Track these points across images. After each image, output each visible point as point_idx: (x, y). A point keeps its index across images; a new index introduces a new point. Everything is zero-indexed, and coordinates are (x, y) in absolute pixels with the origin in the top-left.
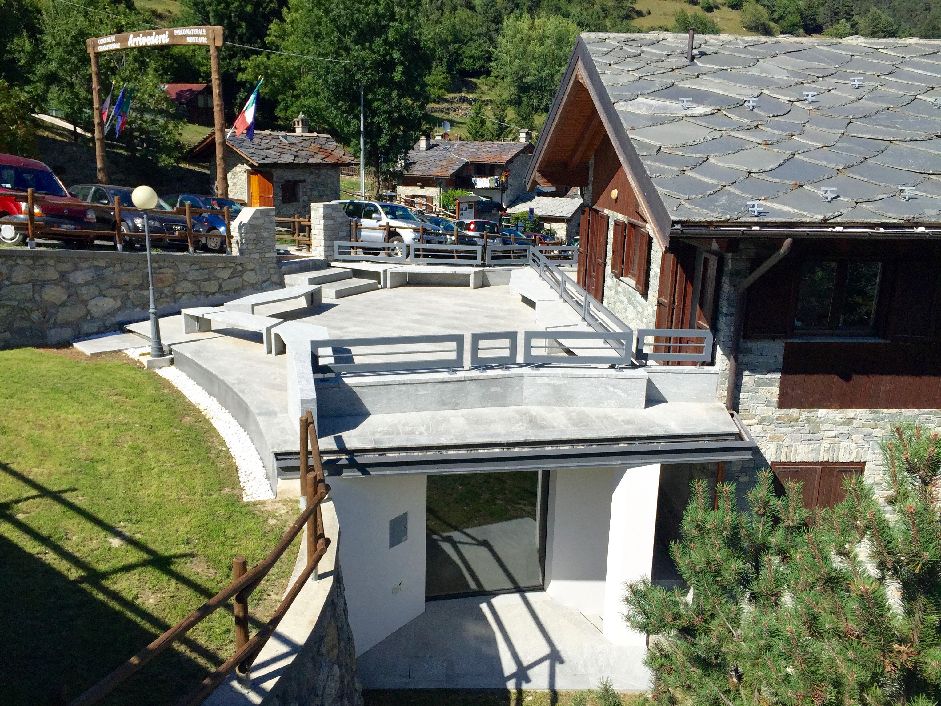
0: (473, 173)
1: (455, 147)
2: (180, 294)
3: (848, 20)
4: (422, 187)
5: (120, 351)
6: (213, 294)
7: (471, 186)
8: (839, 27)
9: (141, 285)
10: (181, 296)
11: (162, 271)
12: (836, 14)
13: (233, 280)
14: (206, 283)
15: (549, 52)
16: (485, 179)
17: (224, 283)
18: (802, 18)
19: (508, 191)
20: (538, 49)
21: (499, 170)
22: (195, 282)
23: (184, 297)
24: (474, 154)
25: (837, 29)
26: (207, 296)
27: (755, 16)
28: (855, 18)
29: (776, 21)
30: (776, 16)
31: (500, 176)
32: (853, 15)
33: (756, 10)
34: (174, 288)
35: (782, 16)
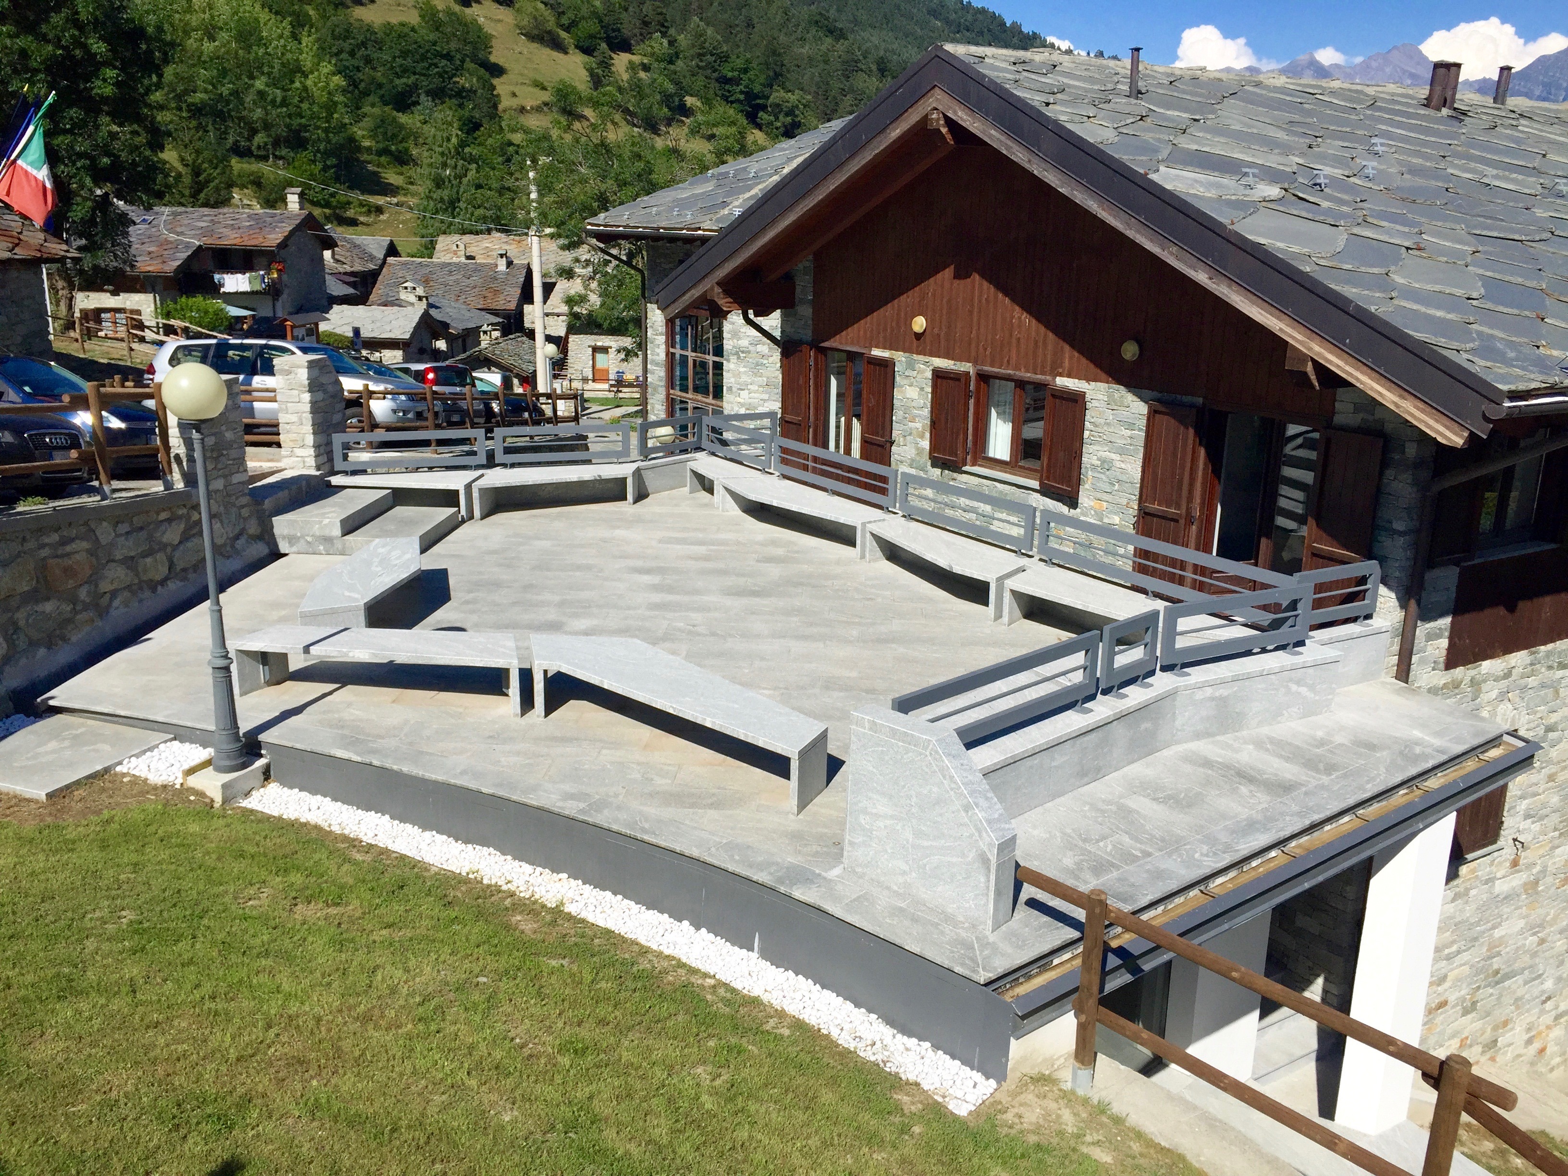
0: (211, 268)
1: (164, 217)
2: (108, 596)
3: (664, 35)
4: (115, 293)
5: (107, 770)
6: (163, 582)
7: (214, 289)
8: (653, 44)
9: (35, 590)
10: (111, 600)
11: (68, 548)
12: (646, 24)
13: (189, 545)
14: (149, 560)
15: (228, 52)
16: (239, 276)
17: (177, 554)
18: (602, 27)
19: (284, 296)
20: (208, 47)
21: (264, 261)
22: (130, 562)
23: (116, 603)
24: (207, 232)
25: (652, 47)
26: (154, 590)
27: (535, 18)
28: (672, 31)
29: (567, 29)
30: (565, 21)
31: (269, 270)
32: (668, 28)
33: (537, 10)
34: (96, 586)
35: (573, 21)
